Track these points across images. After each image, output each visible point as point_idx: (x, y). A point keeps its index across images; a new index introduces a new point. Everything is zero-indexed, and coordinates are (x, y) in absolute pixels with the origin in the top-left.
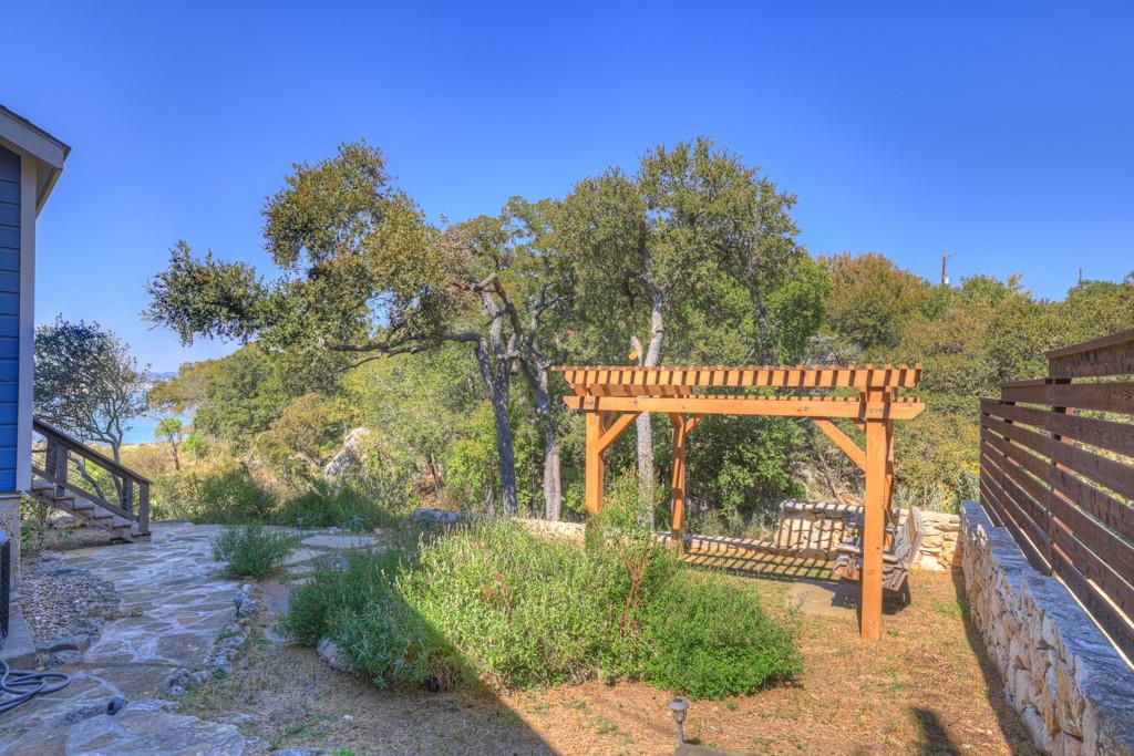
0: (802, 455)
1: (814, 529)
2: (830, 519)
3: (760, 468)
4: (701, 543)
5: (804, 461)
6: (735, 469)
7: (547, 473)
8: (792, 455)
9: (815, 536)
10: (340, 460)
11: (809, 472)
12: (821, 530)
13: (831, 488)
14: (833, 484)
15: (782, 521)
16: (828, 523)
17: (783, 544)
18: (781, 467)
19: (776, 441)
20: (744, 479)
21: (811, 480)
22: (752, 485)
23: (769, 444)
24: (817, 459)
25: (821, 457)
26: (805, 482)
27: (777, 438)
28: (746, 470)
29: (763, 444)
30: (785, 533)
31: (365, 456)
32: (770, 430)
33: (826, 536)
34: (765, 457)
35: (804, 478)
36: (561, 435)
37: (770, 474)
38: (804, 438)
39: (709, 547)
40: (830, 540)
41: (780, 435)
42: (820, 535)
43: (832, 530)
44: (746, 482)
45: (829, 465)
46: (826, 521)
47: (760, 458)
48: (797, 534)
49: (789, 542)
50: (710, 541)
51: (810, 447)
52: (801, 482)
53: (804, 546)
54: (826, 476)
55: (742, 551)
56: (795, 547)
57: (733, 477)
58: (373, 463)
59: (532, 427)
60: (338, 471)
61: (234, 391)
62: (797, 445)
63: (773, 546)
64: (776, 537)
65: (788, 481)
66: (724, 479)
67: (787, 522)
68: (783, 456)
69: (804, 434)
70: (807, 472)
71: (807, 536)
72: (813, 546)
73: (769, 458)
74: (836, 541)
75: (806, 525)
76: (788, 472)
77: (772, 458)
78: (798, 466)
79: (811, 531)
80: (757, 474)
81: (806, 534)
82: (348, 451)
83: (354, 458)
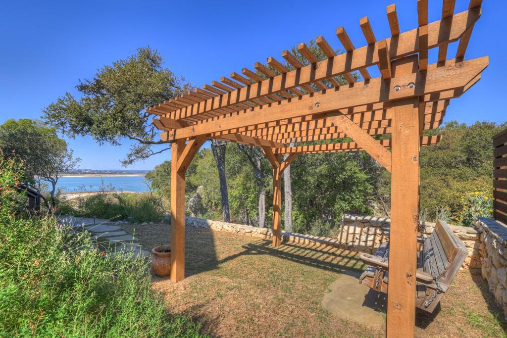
0: (372, 197)
1: (363, 233)
2: (373, 227)
3: (352, 202)
4: (294, 238)
5: (373, 200)
6: (342, 203)
7: (260, 202)
8: (368, 197)
9: (364, 238)
10: (195, 197)
11: (376, 205)
12: (368, 235)
13: (385, 211)
14: (386, 210)
15: (343, 227)
16: (372, 230)
17: (343, 241)
18: (362, 202)
19: (360, 191)
20: (345, 207)
21: (376, 208)
22: (349, 209)
23: (357, 192)
24: (379, 199)
25: (381, 198)
26: (374, 209)
27: (360, 189)
28: (346, 203)
29: (354, 192)
30: (345, 235)
31: (203, 196)
32: (357, 186)
33: (371, 238)
34: (355, 197)
35: (373, 207)
36: (266, 187)
37: (357, 205)
38: (372, 190)
39: (299, 241)
40: (374, 240)
41: (361, 188)
42: (367, 237)
43: (375, 234)
44: (346, 208)
45: (385, 202)
46: (370, 228)
47: (352, 198)
48: (352, 235)
49: (347, 241)
50: (300, 237)
51: (376, 194)
52: (372, 209)
53: (356, 244)
54: (383, 206)
55: (318, 244)
56: (350, 244)
57: (341, 206)
58: (206, 198)
59: (253, 183)
60: (194, 201)
62: (370, 193)
63: (337, 242)
64: (339, 237)
65: (366, 208)
66: (337, 206)
67: (346, 227)
68: (363, 197)
69: (373, 188)
70: (375, 205)
71: (358, 237)
72: (362, 244)
73: (357, 198)
74: (377, 241)
75: (358, 230)
76: (366, 205)
77: (358, 198)
78: (370, 202)
79: (361, 234)
80: (351, 205)
81: (358, 236)
82: (198, 194)
83: (199, 197)
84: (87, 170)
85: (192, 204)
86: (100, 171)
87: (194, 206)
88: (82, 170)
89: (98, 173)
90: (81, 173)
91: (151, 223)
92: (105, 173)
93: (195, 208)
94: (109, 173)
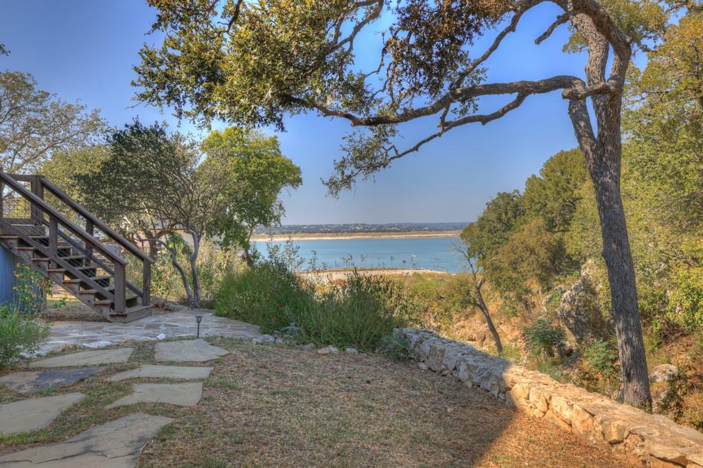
10: (576, 289)
31: (600, 286)
60: (573, 300)
61: (499, 226)
82: (584, 280)
83: (588, 287)
84: (357, 225)
85: (567, 307)
86: (381, 226)
87: (573, 313)
88: (348, 225)
89: (377, 231)
90: (348, 232)
91: (348, 350)
92: (389, 231)
93: (577, 321)
94: (396, 231)
